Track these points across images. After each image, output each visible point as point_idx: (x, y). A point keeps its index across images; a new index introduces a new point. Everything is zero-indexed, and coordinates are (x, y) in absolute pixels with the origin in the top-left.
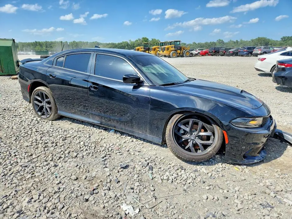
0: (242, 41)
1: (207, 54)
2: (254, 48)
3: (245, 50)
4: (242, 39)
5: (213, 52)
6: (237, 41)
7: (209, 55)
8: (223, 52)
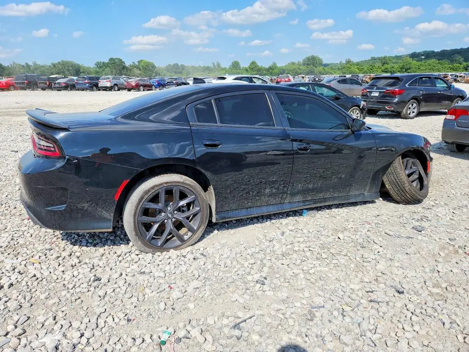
0: (37, 64)
1: (12, 88)
2: (98, 79)
3: (87, 81)
4: (35, 62)
5: (25, 83)
6: (27, 64)
7: (16, 89)
8: (46, 84)
